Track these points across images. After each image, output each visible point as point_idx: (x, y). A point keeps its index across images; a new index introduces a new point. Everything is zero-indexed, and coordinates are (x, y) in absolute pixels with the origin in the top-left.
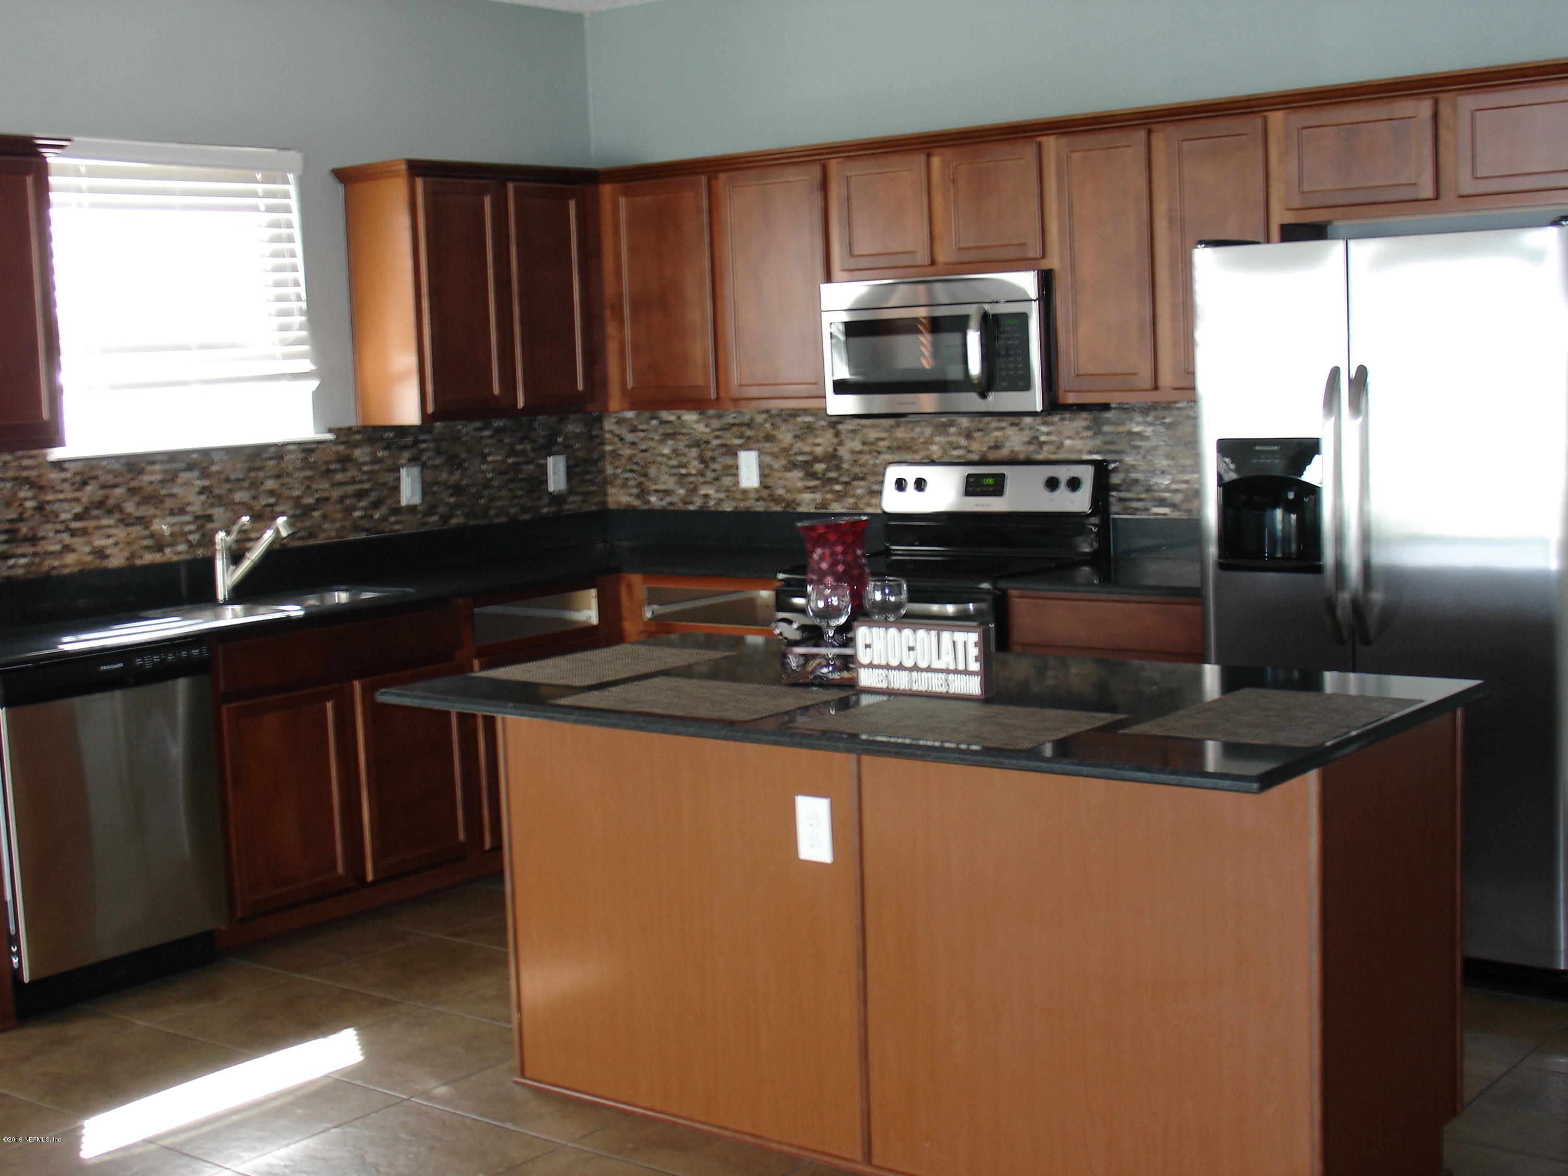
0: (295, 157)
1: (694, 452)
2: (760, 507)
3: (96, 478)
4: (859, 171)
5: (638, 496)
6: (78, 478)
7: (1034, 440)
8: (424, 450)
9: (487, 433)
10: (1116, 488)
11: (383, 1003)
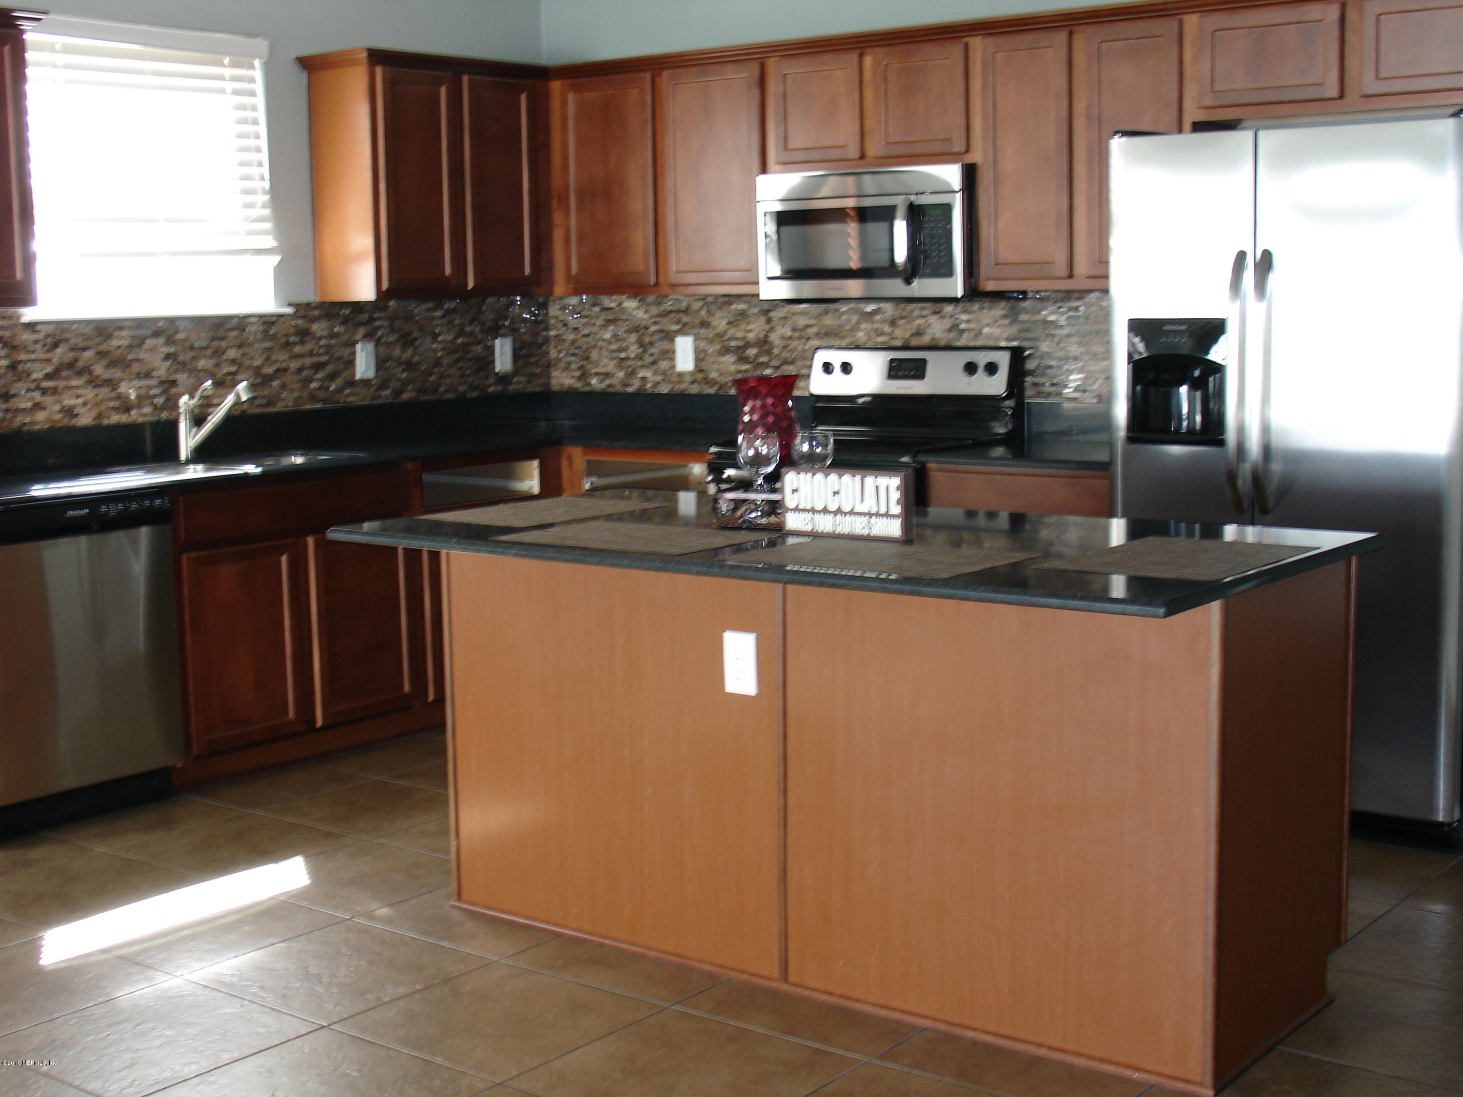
0: (261, 45)
1: (633, 337)
2: (695, 389)
3: (66, 340)
4: (796, 69)
5: (580, 378)
6: (49, 340)
7: (954, 327)
8: (378, 328)
9: (438, 314)
10: (1031, 373)
11: (328, 835)
